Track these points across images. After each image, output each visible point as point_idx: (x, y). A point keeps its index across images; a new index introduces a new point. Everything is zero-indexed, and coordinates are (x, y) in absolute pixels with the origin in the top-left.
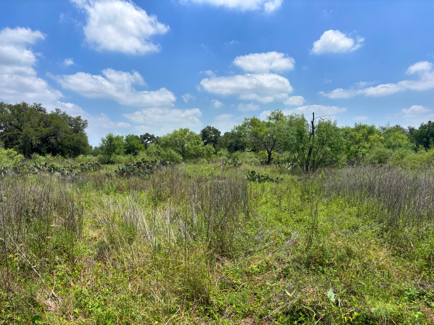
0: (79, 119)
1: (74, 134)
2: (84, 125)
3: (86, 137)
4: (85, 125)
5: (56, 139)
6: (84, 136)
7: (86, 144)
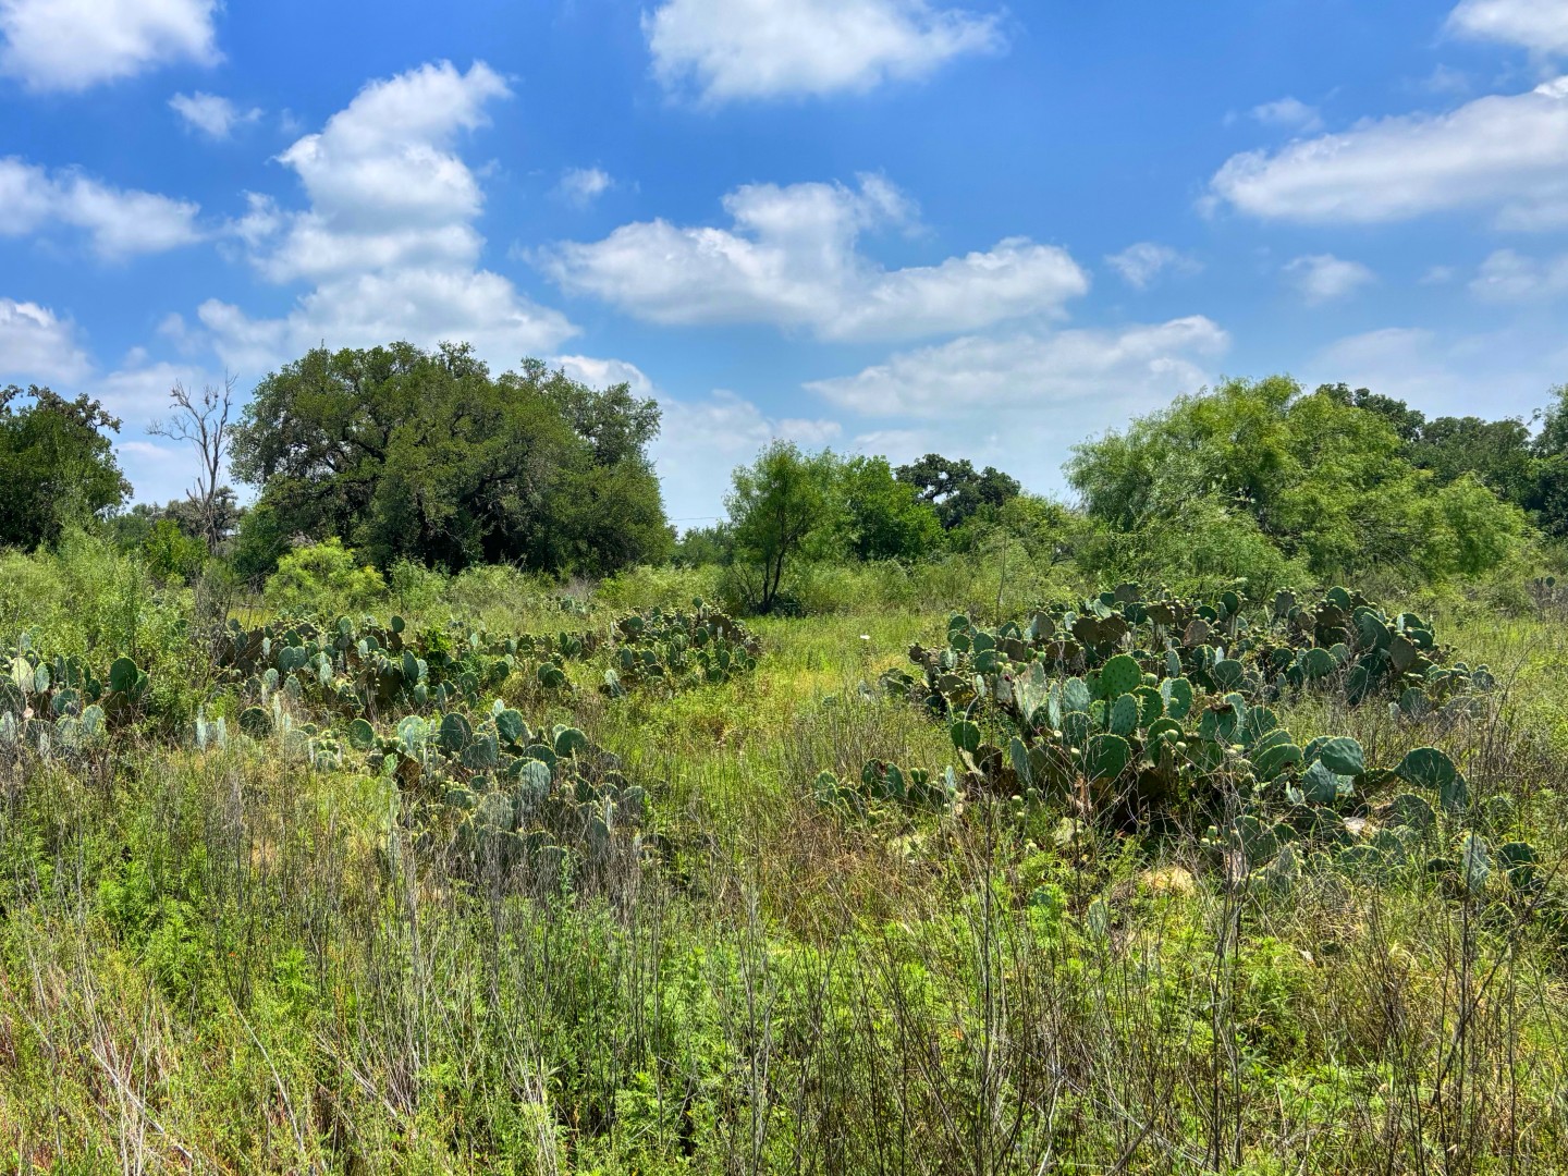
0: (619, 397)
1: (599, 471)
2: (640, 426)
3: (652, 483)
4: (646, 423)
5: (523, 497)
6: (641, 477)
7: (649, 516)
